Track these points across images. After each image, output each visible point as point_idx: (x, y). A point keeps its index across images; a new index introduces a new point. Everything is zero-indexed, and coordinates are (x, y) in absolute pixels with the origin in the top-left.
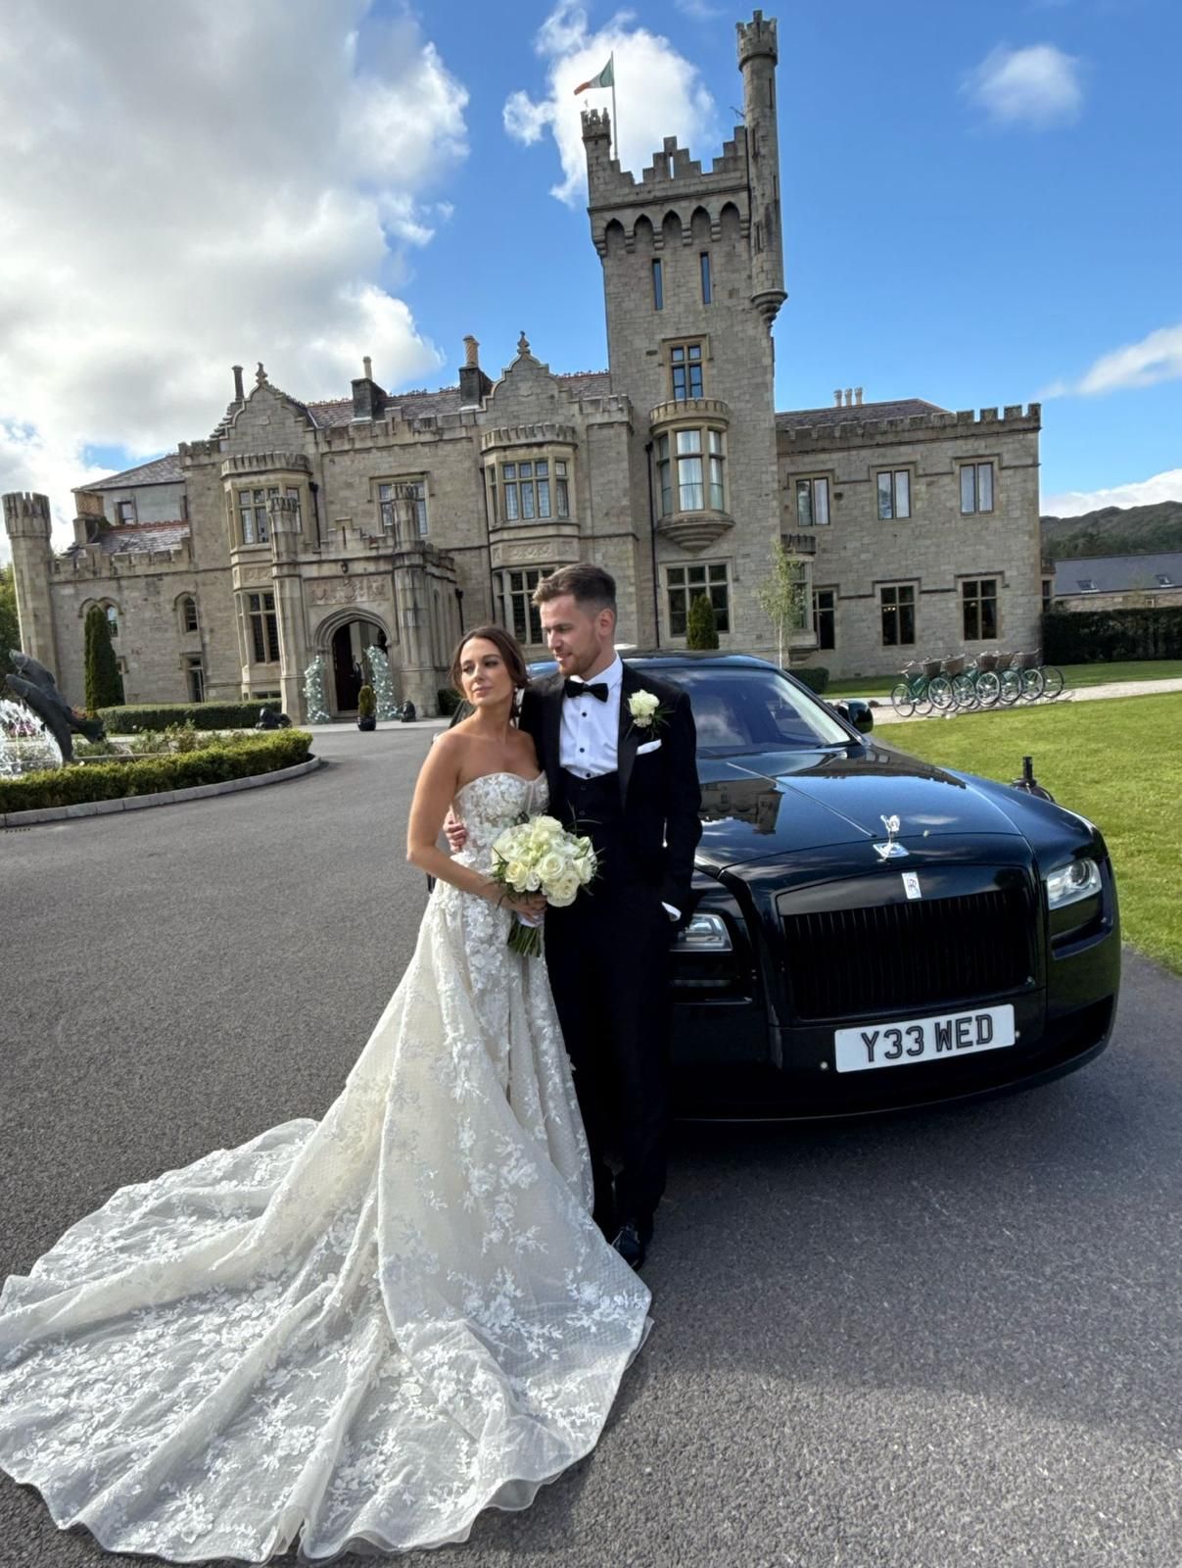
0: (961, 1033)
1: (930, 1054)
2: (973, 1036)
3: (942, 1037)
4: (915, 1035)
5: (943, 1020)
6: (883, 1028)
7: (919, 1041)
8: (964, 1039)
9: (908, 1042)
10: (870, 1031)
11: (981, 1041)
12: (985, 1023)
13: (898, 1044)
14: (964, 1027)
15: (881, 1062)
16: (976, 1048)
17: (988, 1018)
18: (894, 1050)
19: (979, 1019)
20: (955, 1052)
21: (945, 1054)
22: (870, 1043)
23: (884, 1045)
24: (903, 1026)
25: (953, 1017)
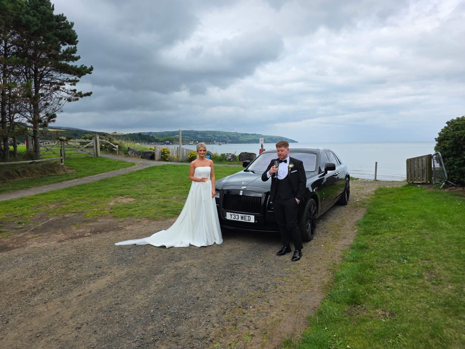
0: (245, 218)
1: (240, 220)
2: (247, 219)
3: (242, 218)
5: (242, 215)
6: (233, 214)
7: (238, 217)
8: (245, 219)
9: (237, 217)
10: (231, 213)
13: (235, 217)
14: (245, 217)
15: (232, 219)
16: (247, 221)
17: (250, 217)
19: (248, 217)
20: (244, 221)
21: (242, 220)
22: (231, 215)
23: (233, 216)
24: (236, 214)
25: (244, 215)
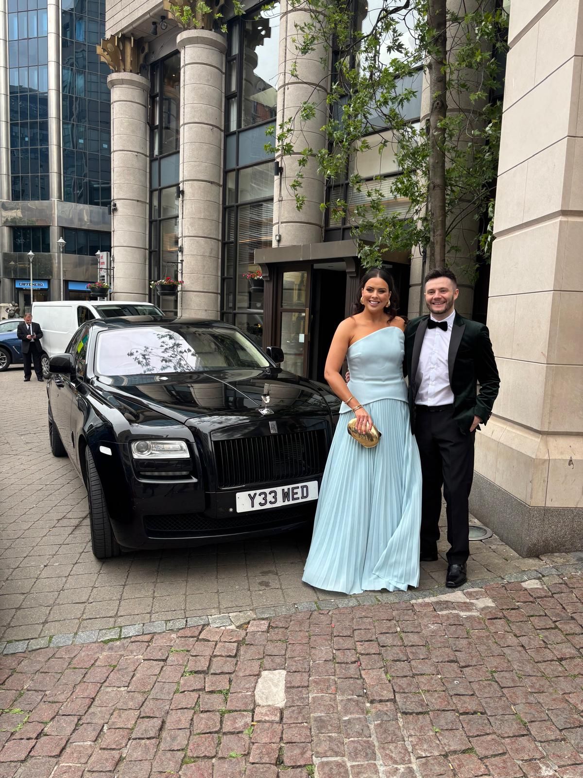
0: (294, 494)
1: (280, 503)
2: (299, 495)
3: (286, 495)
4: (273, 494)
5: (286, 488)
6: (258, 492)
7: (275, 497)
8: (295, 496)
9: (270, 498)
10: (252, 493)
11: (303, 497)
12: (305, 489)
13: (265, 499)
14: (295, 491)
15: (257, 507)
16: (301, 501)
17: (306, 487)
18: (263, 502)
19: (302, 487)
20: (291, 502)
21: (287, 503)
22: (252, 498)
23: (259, 499)
24: (267, 491)
25: (291, 487)
